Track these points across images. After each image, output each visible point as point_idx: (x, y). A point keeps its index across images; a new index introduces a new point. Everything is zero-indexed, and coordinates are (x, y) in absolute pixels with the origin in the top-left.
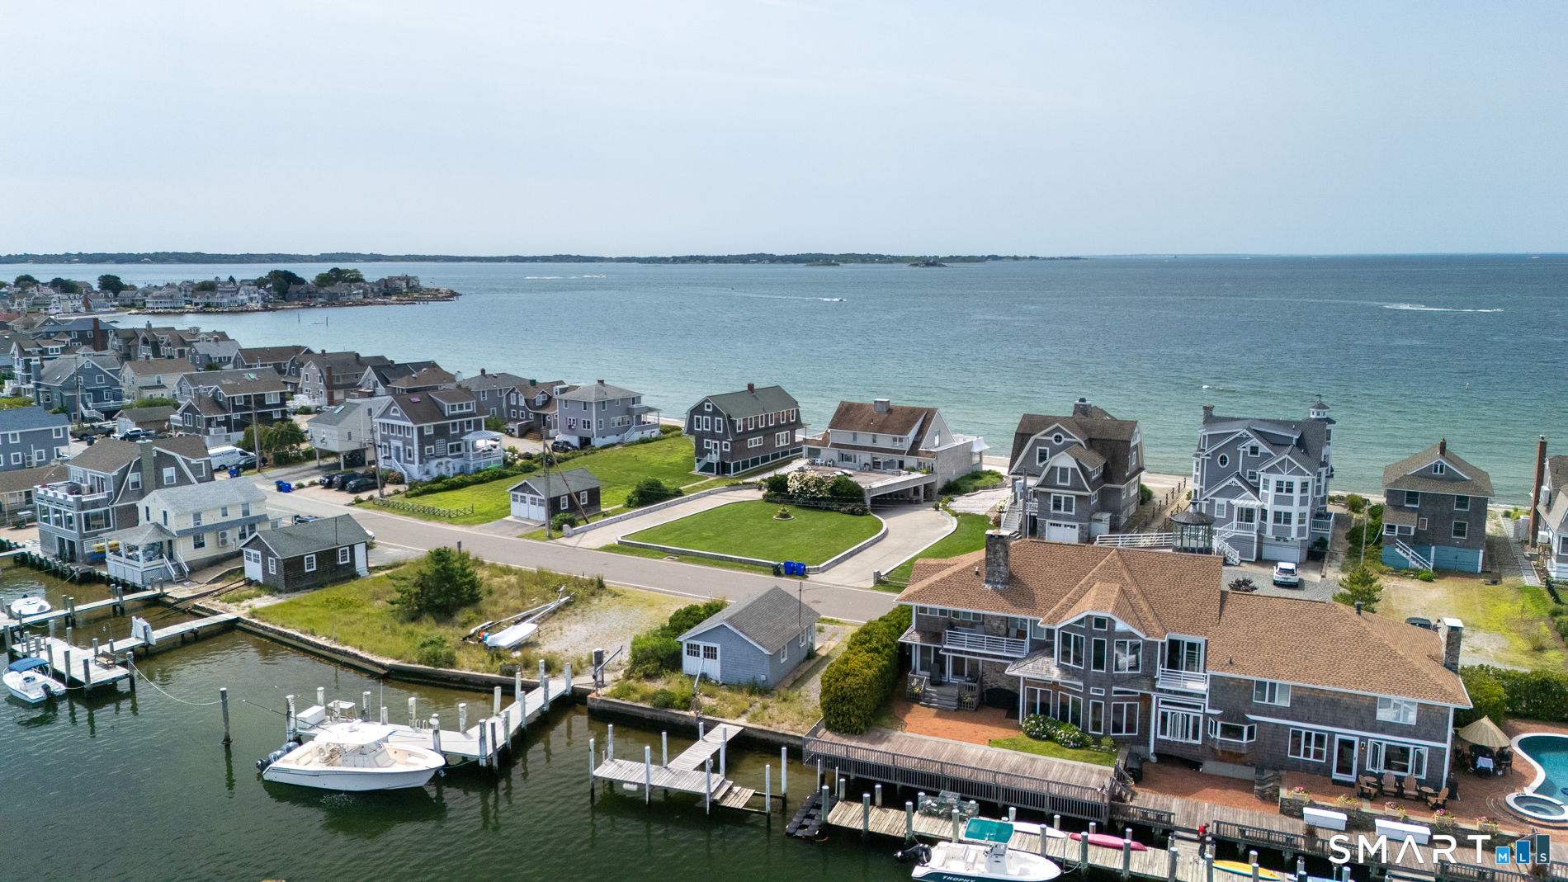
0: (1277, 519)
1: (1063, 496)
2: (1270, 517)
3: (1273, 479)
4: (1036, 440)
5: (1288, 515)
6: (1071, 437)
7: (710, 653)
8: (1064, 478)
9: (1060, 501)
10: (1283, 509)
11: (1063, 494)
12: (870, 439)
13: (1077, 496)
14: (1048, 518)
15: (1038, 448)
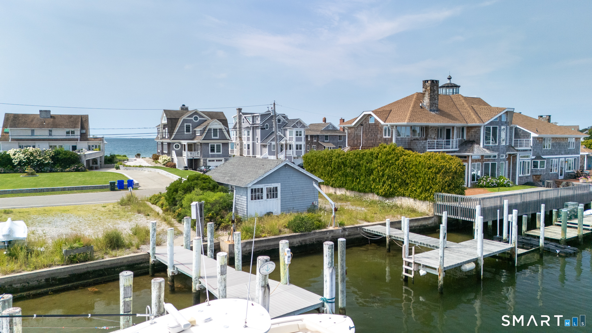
0: (297, 149)
1: (215, 144)
2: (294, 147)
3: (294, 131)
4: (184, 119)
5: (301, 145)
6: (203, 117)
7: (273, 193)
8: (215, 135)
9: (214, 147)
10: (299, 143)
11: (215, 143)
12: (47, 133)
13: (223, 144)
14: (208, 157)
15: (185, 124)
